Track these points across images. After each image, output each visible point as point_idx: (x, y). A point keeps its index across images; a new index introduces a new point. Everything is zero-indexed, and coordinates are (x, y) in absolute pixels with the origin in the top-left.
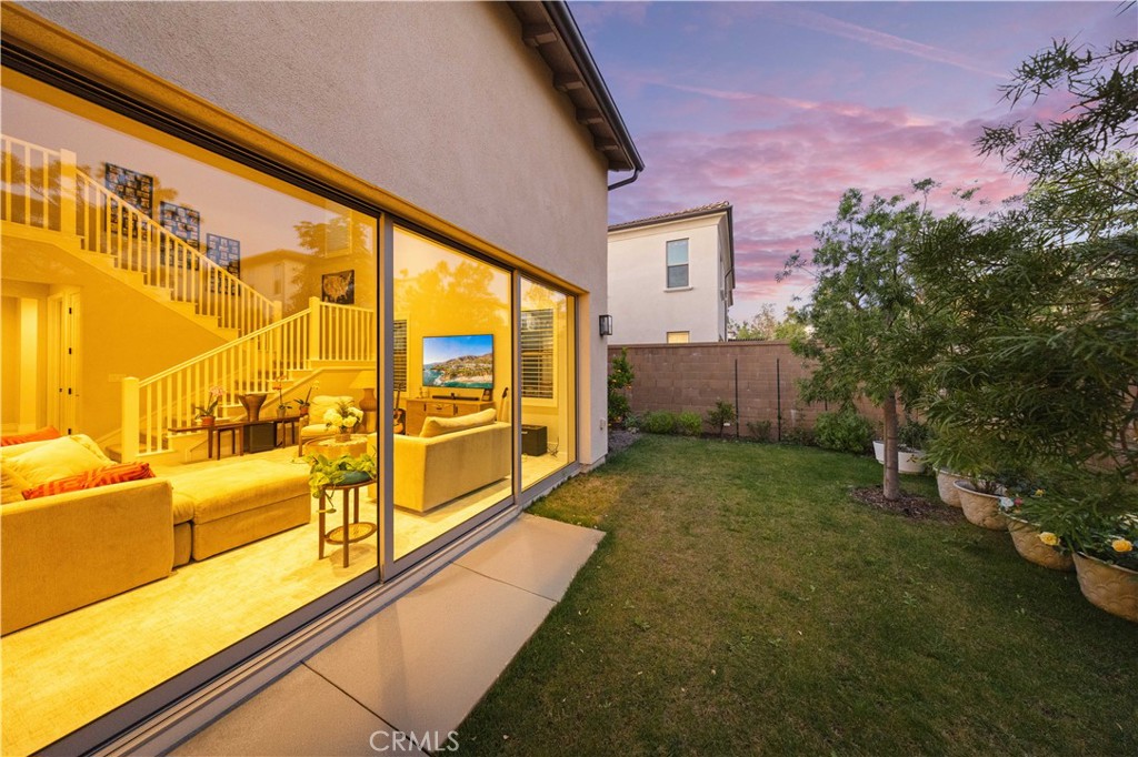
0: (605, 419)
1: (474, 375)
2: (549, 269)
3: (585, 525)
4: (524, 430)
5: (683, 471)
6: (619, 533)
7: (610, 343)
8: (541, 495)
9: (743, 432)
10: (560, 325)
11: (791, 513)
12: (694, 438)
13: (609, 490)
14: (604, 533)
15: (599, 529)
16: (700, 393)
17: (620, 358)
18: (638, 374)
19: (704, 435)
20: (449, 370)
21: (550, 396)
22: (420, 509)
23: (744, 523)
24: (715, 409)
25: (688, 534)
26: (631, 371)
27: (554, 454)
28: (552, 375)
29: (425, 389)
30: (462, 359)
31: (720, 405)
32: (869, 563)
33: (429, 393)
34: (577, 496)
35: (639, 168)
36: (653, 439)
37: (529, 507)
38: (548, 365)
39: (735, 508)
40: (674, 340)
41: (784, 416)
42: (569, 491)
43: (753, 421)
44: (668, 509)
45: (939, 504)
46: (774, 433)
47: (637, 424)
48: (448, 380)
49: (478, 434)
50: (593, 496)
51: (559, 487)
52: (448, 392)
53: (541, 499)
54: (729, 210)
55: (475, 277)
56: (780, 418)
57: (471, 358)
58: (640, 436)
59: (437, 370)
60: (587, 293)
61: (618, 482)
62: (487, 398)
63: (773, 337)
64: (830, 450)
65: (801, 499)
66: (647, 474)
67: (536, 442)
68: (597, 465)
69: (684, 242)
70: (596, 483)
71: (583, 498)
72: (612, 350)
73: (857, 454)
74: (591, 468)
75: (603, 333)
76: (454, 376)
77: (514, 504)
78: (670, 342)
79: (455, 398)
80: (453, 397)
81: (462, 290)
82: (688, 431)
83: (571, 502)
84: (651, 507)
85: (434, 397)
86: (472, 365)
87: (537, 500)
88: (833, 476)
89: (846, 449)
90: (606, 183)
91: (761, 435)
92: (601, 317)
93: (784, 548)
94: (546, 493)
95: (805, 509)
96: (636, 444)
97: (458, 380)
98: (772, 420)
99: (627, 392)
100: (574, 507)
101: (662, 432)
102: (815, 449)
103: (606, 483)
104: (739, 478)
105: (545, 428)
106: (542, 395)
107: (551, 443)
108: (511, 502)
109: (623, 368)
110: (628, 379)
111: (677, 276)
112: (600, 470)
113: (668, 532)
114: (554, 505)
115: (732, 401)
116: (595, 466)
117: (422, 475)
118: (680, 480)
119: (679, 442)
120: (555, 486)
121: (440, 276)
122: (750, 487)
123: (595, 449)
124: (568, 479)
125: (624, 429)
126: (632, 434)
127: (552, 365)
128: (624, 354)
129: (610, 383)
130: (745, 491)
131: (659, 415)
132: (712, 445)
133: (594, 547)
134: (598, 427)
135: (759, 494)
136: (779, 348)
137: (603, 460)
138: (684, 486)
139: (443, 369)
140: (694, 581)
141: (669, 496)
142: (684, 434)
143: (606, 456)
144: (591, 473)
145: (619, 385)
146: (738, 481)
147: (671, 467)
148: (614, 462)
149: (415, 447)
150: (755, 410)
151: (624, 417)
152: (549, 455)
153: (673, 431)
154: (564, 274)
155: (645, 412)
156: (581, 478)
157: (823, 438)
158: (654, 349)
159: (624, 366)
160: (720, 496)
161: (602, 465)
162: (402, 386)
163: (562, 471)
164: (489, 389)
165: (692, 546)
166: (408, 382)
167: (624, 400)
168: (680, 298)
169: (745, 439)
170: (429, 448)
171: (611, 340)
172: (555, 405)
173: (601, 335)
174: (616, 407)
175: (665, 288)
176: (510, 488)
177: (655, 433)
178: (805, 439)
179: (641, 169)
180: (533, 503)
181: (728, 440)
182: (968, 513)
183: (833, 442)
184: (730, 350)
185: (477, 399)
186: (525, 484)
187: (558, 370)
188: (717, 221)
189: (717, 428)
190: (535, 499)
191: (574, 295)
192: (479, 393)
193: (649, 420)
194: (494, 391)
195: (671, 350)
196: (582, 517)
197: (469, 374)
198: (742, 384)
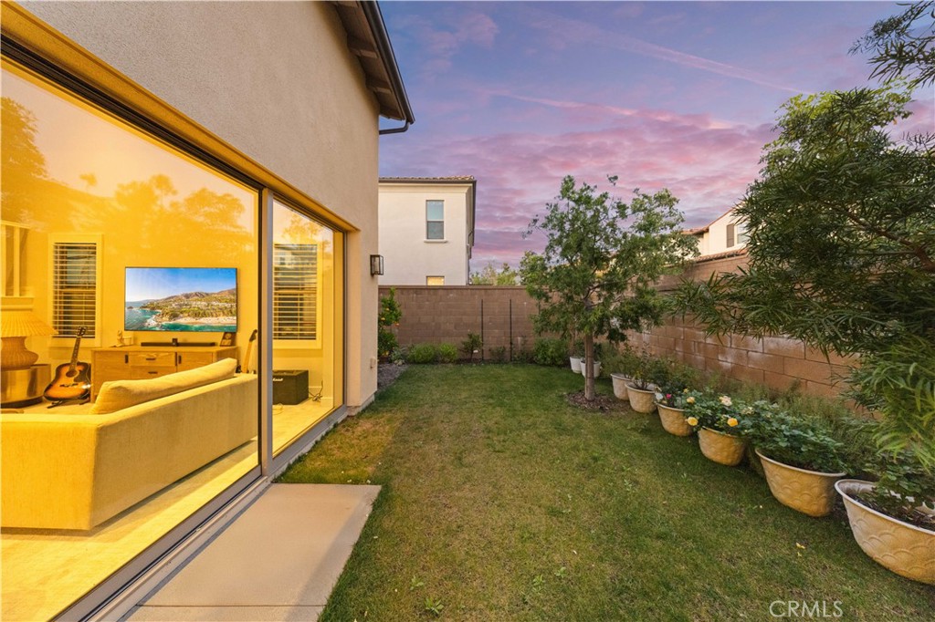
0: (375, 358)
1: (204, 315)
2: (312, 195)
3: (356, 482)
4: (277, 377)
5: (448, 398)
6: (395, 483)
7: (380, 283)
8: (300, 454)
9: (487, 357)
10: (325, 265)
11: (535, 424)
12: (451, 365)
13: (380, 432)
14: (379, 488)
15: (374, 483)
16: (455, 328)
17: (388, 297)
18: (404, 313)
19: (459, 362)
20: (168, 309)
21: (313, 337)
22: (84, 526)
23: (504, 441)
24: (467, 340)
25: (462, 465)
26: (398, 309)
27: (317, 399)
28: (315, 315)
29: (128, 335)
30: (187, 296)
31: (470, 336)
32: (595, 459)
33: (135, 339)
34: (344, 446)
35: (410, 120)
36: (417, 368)
37: (283, 475)
38: (310, 304)
39: (494, 428)
40: (432, 283)
41: (514, 342)
42: (335, 442)
43: (493, 347)
44: (441, 441)
45: (616, 400)
46: (507, 354)
47: (403, 357)
48: (166, 321)
49: (204, 395)
50: (363, 442)
51: (323, 438)
52: (168, 337)
53: (300, 459)
54: (474, 183)
55: (221, 206)
56: (511, 343)
57: (200, 295)
58: (406, 367)
59: (151, 308)
60: (357, 230)
61: (389, 420)
62: (227, 342)
63: (495, 283)
64: (544, 365)
65: (538, 409)
66: (417, 406)
67: (294, 388)
68: (367, 404)
69: (440, 203)
70: (365, 425)
71: (352, 446)
72: (382, 289)
73: (559, 366)
74: (360, 409)
75: (374, 273)
76: (174, 316)
77: (261, 476)
78: (429, 284)
79: (178, 345)
80: (176, 343)
81: (201, 219)
82: (446, 359)
83: (338, 455)
84: (425, 442)
85: (143, 344)
86: (202, 304)
87: (295, 463)
88: (551, 387)
89: (554, 364)
90: (378, 127)
91: (499, 358)
92: (372, 256)
93: (539, 460)
94: (306, 450)
95: (542, 419)
96: (403, 376)
97: (182, 321)
98: (506, 346)
99: (394, 329)
100: (342, 461)
101: (425, 362)
102: (534, 366)
103: (377, 424)
104: (492, 397)
105: (306, 373)
106: (303, 337)
107: (313, 387)
108: (258, 473)
109: (391, 306)
110: (396, 316)
111: (435, 230)
112: (370, 409)
113: (444, 468)
114: (316, 464)
115: (478, 332)
116: (364, 406)
117: (91, 474)
118: (446, 408)
119: (439, 370)
120: (318, 438)
121: (157, 192)
122: (501, 405)
123: (363, 389)
124: (335, 427)
125: (391, 362)
126: (398, 367)
127: (315, 305)
128: (392, 293)
129: (379, 321)
130: (498, 409)
131: (421, 347)
132: (466, 370)
133: (369, 509)
134: (368, 367)
135: (509, 410)
136: (510, 291)
137: (373, 398)
138: (451, 413)
139: (159, 308)
140: (477, 522)
141: (440, 426)
142: (443, 362)
143: (375, 393)
144: (360, 415)
145: (387, 323)
146: (491, 401)
147: (437, 395)
148: (384, 397)
149: (77, 432)
150: (494, 339)
151: (391, 351)
152: (310, 401)
153: (434, 360)
154: (331, 204)
155: (410, 345)
156: (350, 421)
157: (540, 357)
158: (418, 290)
159: (391, 304)
160: (481, 417)
161: (371, 404)
162: (87, 331)
163: (327, 419)
164: (231, 334)
165: (468, 479)
166: (97, 326)
167: (391, 336)
168: (436, 249)
169: (488, 362)
170: (103, 431)
171: (381, 281)
172: (319, 346)
173: (372, 275)
174: (385, 342)
175: (425, 239)
176: (256, 454)
177: (419, 363)
178: (527, 359)
179: (412, 123)
180: (290, 467)
181: (476, 363)
182: (633, 404)
183: (545, 359)
184: (478, 292)
185: (213, 344)
186: (278, 443)
187: (323, 310)
188: (466, 190)
189: (468, 356)
190: (291, 462)
191: (343, 231)
192: (218, 337)
193: (414, 352)
194: (238, 333)
195: (432, 292)
196: (352, 472)
197: (197, 315)
198: (486, 319)
